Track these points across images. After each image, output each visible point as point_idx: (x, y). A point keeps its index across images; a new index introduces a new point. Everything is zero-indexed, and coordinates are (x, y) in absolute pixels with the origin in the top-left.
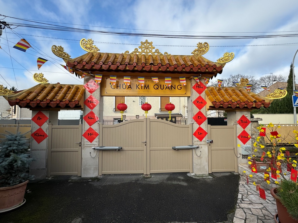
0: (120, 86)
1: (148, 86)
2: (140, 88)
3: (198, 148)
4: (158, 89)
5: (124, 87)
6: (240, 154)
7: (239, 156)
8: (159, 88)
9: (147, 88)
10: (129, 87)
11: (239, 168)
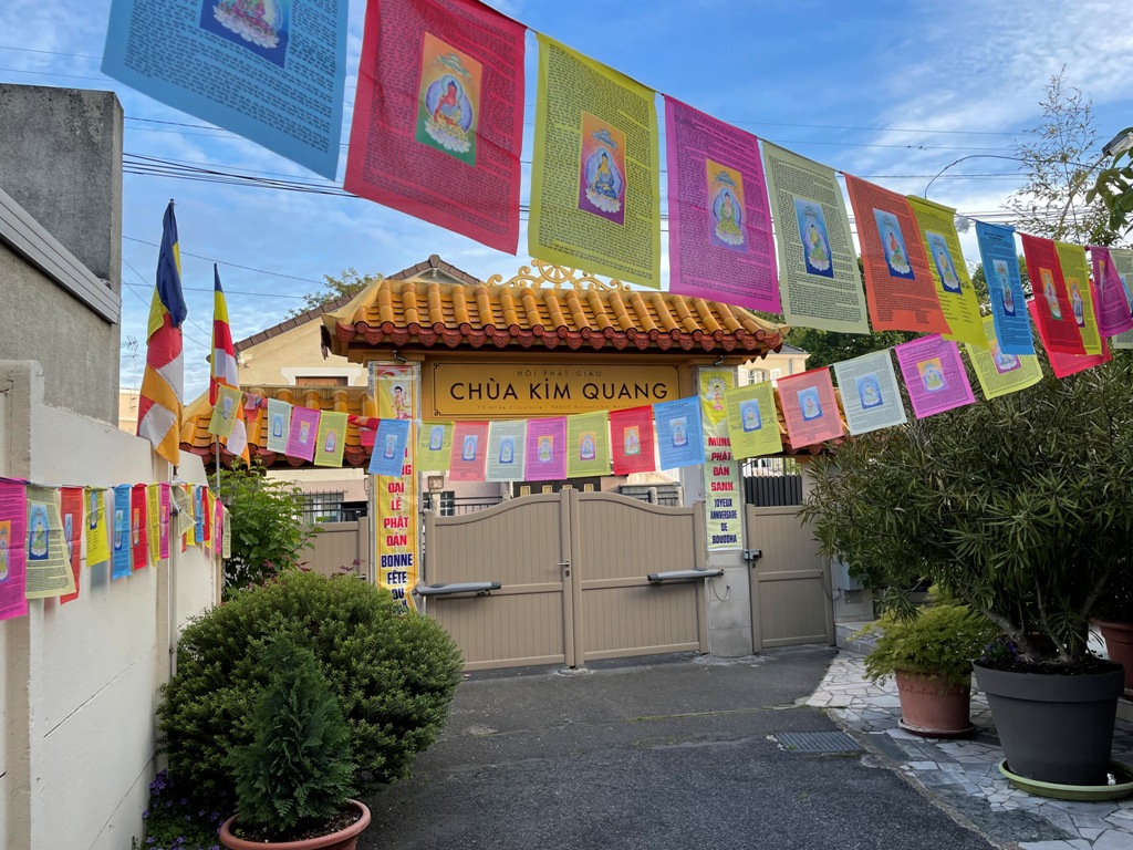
0: (479, 391)
1: (566, 388)
2: (543, 395)
3: (720, 575)
4: (595, 397)
5: (493, 394)
6: (839, 590)
7: (836, 594)
8: (601, 395)
9: (562, 396)
10: (507, 394)
11: (838, 629)
